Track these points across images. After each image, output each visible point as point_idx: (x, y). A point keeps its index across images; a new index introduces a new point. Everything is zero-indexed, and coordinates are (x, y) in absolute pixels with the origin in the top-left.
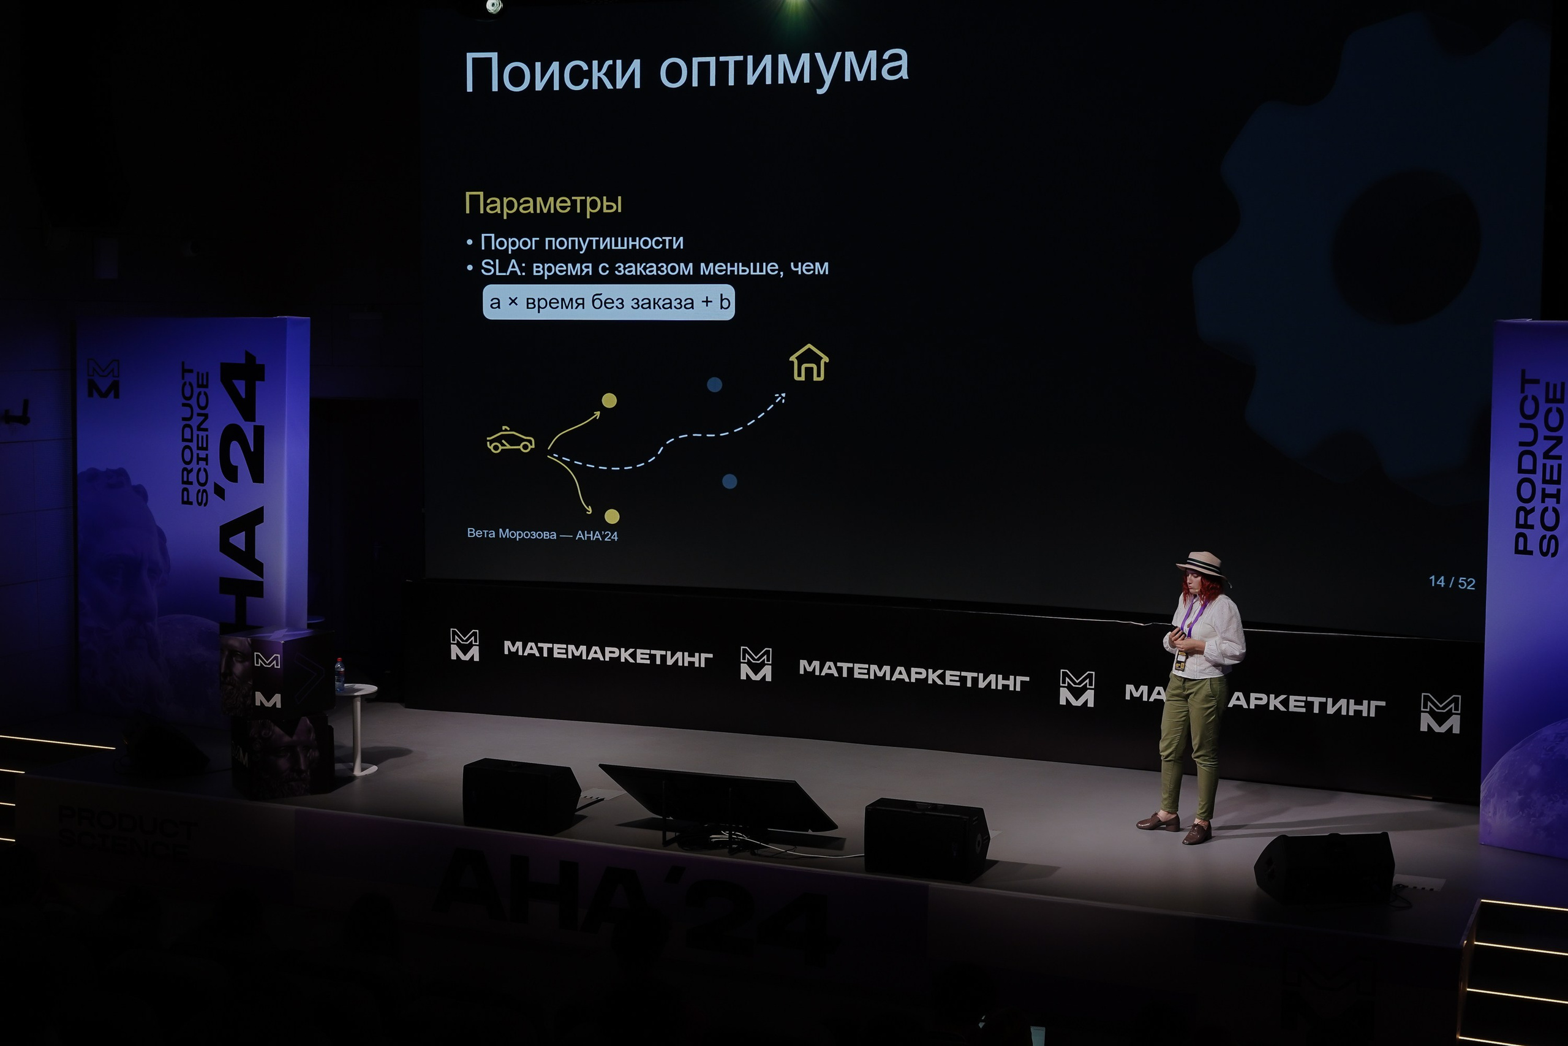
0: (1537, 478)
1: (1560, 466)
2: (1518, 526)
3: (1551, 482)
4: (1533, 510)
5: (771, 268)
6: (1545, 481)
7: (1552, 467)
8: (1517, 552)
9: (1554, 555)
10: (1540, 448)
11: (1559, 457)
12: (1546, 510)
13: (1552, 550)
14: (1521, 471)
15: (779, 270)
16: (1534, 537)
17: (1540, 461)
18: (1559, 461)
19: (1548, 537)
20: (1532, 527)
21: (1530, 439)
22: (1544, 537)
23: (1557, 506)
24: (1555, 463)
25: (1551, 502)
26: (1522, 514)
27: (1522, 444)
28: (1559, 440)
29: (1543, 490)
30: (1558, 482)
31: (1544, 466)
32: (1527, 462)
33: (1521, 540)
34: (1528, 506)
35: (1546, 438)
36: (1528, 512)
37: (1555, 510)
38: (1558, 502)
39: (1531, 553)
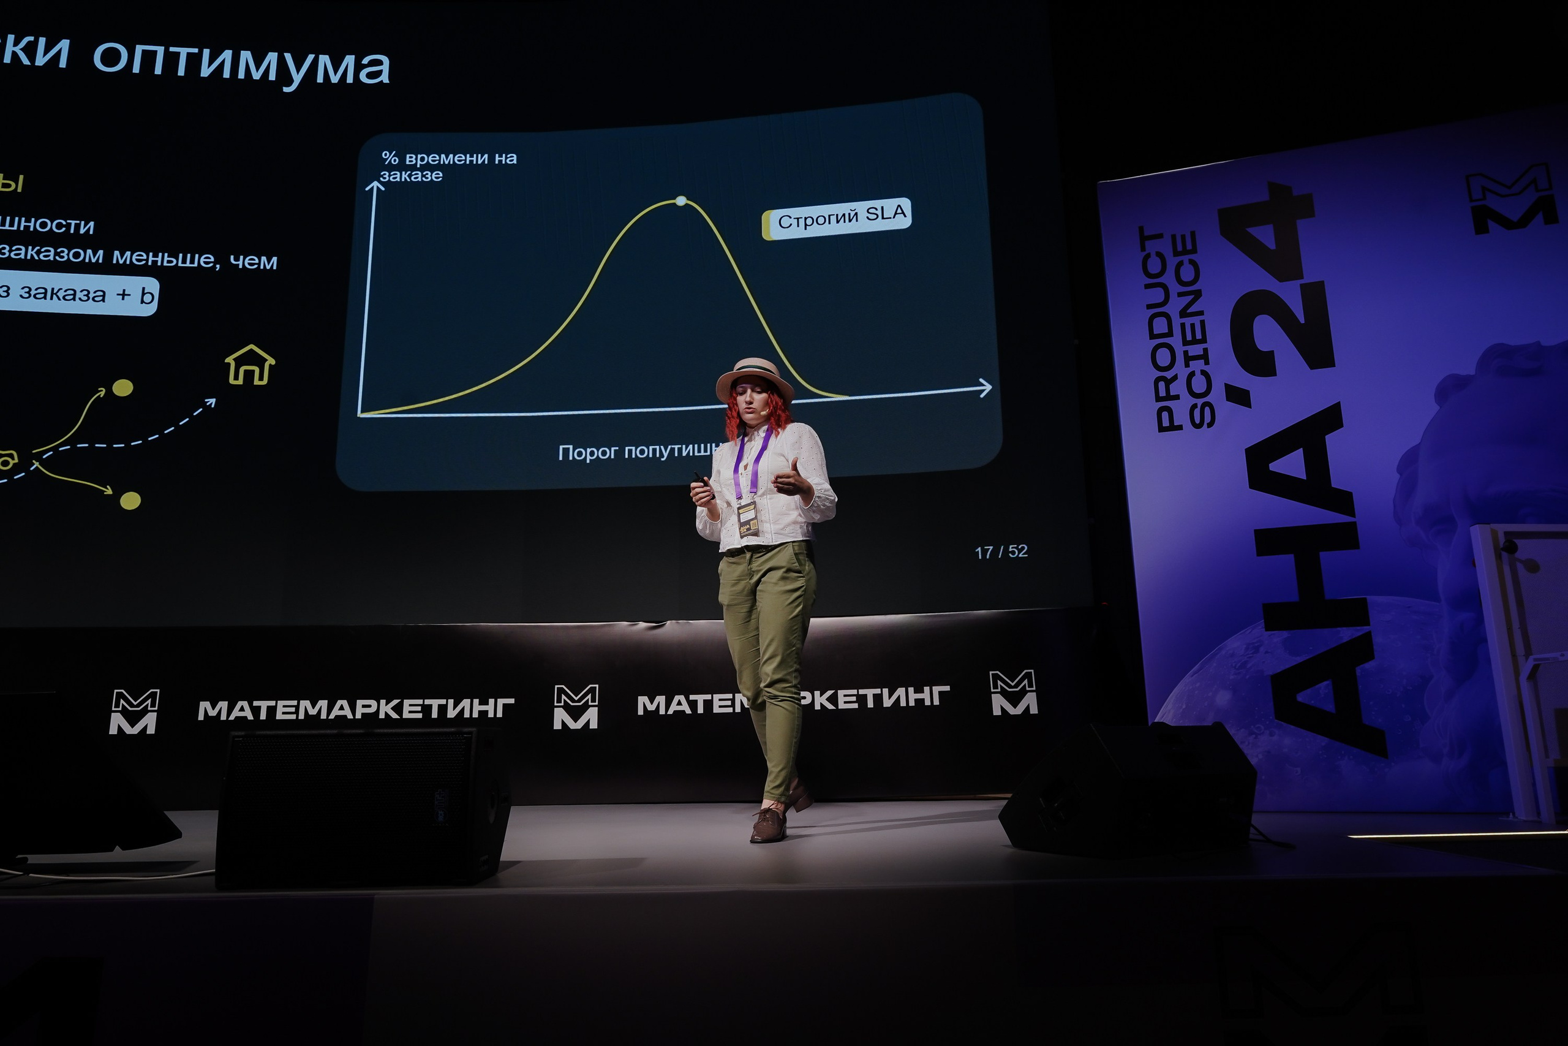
0: (1176, 341)
1: (1203, 323)
2: (1158, 399)
3: (1195, 342)
4: (1175, 378)
5: (206, 260)
6: (1185, 343)
7: (1193, 326)
8: (1162, 429)
9: (1210, 425)
10: (1174, 307)
11: (1201, 313)
12: (1192, 374)
13: (1208, 419)
14: (1153, 336)
15: (215, 263)
16: (1181, 410)
17: (1177, 322)
18: (1201, 318)
19: (1199, 406)
20: (1177, 397)
21: (1161, 298)
22: (1195, 406)
23: (1206, 368)
24: (1196, 320)
25: (1197, 366)
26: (1162, 385)
27: (1149, 307)
28: (1198, 294)
29: (1186, 353)
30: (1204, 340)
31: (1183, 325)
32: (1160, 326)
33: (1165, 415)
34: (1169, 375)
35: (1180, 295)
36: (1168, 382)
37: (1204, 373)
38: (1207, 363)
39: (1180, 428)
